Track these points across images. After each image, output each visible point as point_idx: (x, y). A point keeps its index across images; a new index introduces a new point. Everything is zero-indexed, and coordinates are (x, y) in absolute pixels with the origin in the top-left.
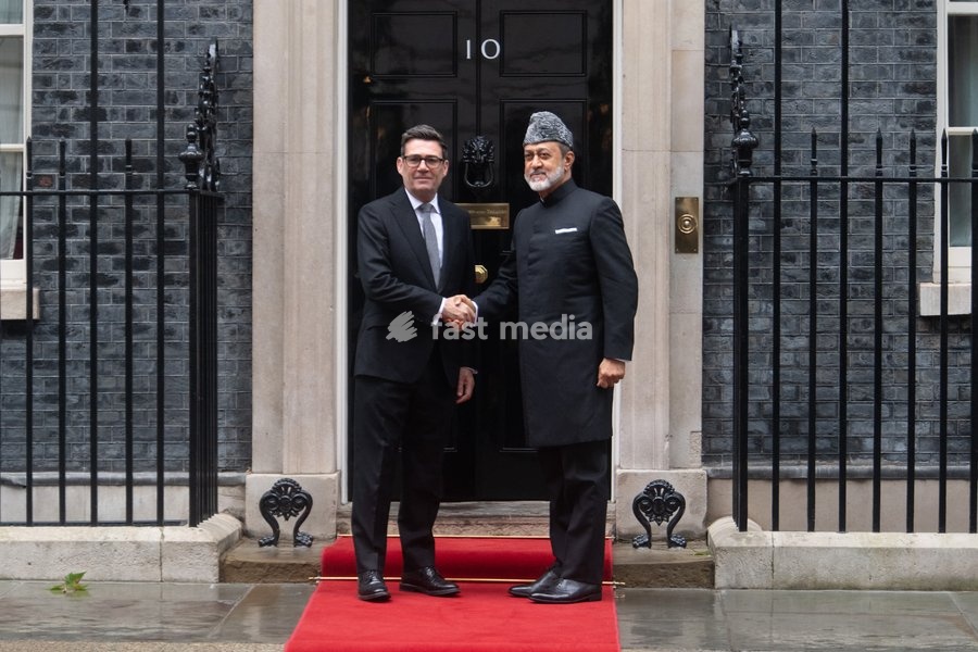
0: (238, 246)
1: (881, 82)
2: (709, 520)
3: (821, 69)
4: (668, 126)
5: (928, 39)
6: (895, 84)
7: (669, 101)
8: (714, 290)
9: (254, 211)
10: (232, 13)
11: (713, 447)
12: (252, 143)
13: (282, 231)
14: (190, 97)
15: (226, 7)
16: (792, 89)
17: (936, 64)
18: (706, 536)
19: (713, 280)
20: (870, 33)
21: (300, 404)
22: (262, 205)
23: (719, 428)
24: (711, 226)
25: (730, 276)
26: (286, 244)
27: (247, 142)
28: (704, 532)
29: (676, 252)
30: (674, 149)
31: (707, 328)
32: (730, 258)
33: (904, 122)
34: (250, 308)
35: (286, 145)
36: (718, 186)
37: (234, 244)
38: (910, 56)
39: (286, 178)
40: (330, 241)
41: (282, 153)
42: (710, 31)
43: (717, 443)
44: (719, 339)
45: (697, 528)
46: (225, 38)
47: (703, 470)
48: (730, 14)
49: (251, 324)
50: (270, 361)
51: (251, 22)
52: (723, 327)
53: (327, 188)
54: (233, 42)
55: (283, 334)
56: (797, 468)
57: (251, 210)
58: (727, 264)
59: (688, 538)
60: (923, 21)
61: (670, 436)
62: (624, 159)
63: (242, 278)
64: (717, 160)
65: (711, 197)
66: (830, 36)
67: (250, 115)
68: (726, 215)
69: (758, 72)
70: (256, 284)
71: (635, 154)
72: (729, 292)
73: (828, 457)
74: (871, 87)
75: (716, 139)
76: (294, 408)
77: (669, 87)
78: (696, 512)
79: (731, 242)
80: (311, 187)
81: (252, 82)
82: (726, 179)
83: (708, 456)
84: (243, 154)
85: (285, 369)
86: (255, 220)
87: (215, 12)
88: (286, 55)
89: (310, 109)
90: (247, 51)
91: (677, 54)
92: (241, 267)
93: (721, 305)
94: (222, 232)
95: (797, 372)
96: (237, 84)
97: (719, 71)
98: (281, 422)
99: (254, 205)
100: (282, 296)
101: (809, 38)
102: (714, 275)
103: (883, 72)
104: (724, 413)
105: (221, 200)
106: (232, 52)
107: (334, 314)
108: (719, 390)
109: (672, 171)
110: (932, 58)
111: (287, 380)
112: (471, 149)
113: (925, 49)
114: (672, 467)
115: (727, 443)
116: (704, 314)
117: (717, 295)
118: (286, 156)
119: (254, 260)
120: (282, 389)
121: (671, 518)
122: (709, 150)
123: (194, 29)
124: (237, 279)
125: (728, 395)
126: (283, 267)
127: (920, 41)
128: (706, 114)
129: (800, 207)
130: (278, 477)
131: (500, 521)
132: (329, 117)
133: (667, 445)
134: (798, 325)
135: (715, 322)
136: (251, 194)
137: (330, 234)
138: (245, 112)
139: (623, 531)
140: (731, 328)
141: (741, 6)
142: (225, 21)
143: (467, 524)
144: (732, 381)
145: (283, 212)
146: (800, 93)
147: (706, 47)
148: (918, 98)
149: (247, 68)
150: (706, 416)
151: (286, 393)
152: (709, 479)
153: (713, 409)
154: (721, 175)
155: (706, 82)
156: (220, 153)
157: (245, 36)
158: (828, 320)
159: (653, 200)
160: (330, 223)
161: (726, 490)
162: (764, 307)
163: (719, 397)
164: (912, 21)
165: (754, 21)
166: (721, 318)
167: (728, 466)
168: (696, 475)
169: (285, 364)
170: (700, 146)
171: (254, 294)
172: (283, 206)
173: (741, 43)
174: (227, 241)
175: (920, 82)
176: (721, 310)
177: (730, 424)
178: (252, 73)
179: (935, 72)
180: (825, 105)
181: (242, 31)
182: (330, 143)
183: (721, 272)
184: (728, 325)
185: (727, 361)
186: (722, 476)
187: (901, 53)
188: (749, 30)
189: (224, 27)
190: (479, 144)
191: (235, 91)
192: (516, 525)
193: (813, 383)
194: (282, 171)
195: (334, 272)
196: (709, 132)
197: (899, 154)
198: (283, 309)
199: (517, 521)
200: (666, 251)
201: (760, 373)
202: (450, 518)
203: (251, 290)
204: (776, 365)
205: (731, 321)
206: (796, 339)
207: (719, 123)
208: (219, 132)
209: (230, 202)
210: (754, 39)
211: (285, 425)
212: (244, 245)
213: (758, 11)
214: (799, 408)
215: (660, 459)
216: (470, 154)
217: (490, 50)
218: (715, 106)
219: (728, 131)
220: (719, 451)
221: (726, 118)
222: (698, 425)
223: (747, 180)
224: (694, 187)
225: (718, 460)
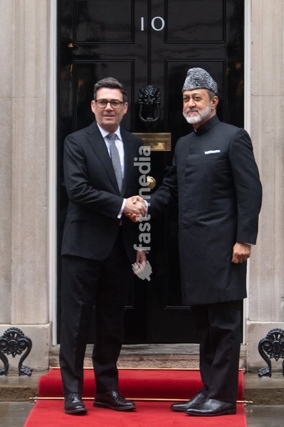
13: (11, 153)
21: (23, 275)
26: (14, 162)
35: (14, 92)
39: (14, 115)
40: (45, 160)
41: (10, 98)
53: (42, 121)
55: (11, 226)
61: (283, 298)
71: (260, 98)
76: (19, 278)
85: (13, 250)
88: (14, 26)
89: (31, 66)
98: (10, 287)
100: (10, 199)
107: (47, 211)
111: (14, 259)
112: (144, 94)
118: (14, 100)
120: (10, 264)
126: (11, 178)
130: (8, 326)
131: (164, 358)
132: (44, 71)
133: (283, 304)
137: (45, 154)
139: (251, 365)
143: (141, 360)
145: (11, 138)
151: (13, 267)
159: (272, 131)
160: (44, 147)
169: (13, 246)
172: (11, 135)
182: (44, 90)
190: (150, 91)
192: (176, 360)
194: (11, 110)
195: (47, 182)
198: (11, 208)
199: (177, 358)
202: (129, 355)
211: (13, 290)
215: (278, 314)
216: (143, 98)
217: (158, 24)
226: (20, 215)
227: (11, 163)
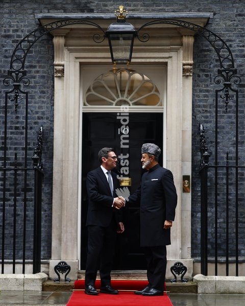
0: (48, 190)
2: (193, 275)
3: (227, 137)
4: (181, 153)
7: (181, 146)
8: (194, 204)
10: (47, 118)
11: (194, 252)
12: (53, 158)
13: (62, 185)
14: (34, 143)
15: (45, 116)
16: (219, 143)
18: (192, 280)
19: (194, 201)
21: (66, 238)
22: (56, 177)
23: (196, 246)
24: (194, 185)
25: (200, 200)
26: (63, 189)
27: (51, 157)
28: (192, 278)
29: (183, 192)
30: (183, 160)
31: (192, 216)
32: (199, 194)
34: (51, 209)
35: (64, 158)
36: (196, 172)
39: (63, 168)
40: (77, 188)
41: (62, 161)
42: (193, 125)
43: (196, 251)
44: (196, 219)
45: (190, 277)
46: (45, 126)
47: (192, 260)
48: (199, 120)
49: (52, 214)
50: (58, 225)
51: (53, 121)
52: (197, 215)
53: (76, 172)
54: (47, 127)
55: (62, 217)
56: (221, 259)
57: (52, 178)
58: (199, 196)
59: (187, 280)
61: (181, 249)
62: (167, 164)
63: (49, 199)
64: (195, 164)
65: (194, 175)
66: (230, 127)
67: (52, 149)
68: (199, 181)
69: (208, 138)
70: (53, 201)
71: (171, 162)
72: (199, 205)
73: (232, 256)
74: (242, 143)
75: (195, 158)
76: (65, 240)
77: (181, 142)
78: (190, 272)
79: (200, 189)
80: (71, 171)
81: (53, 139)
83: (192, 256)
84: (50, 161)
86: (54, 182)
87: (42, 118)
88: (64, 130)
89: (71, 147)
90: (52, 130)
91: (183, 132)
92: (49, 196)
93: (196, 208)
94: (43, 185)
95: (220, 230)
96: (48, 140)
97: (196, 137)
98: (60, 244)
99: (53, 176)
100: (62, 206)
101: (223, 128)
102: (195, 199)
104: (198, 242)
105: (43, 175)
106: (46, 130)
107: (77, 210)
108: (196, 235)
109: (182, 167)
111: (63, 231)
114: (182, 259)
115: (199, 251)
116: (192, 211)
117: (195, 206)
118: (64, 162)
119: (53, 193)
120: (61, 234)
121: (183, 273)
122: (193, 161)
123: (36, 123)
125: (199, 236)
126: (62, 196)
128: (192, 150)
129: (221, 179)
130: (59, 261)
131: (129, 275)
132: (77, 150)
133: (180, 252)
134: (220, 215)
135: (195, 214)
136: (52, 173)
137: (77, 186)
139: (167, 278)
141: (203, 118)
142: (45, 121)
143: (118, 276)
144: (200, 232)
145: (62, 179)
146: (221, 144)
147: (192, 130)
149: (51, 135)
150: (192, 243)
151: (62, 235)
152: (194, 262)
153: (194, 241)
154: (197, 169)
155: (192, 141)
156: (43, 161)
157: (51, 125)
158: (232, 214)
159: (176, 176)
160: (77, 183)
161: (199, 266)
162: (210, 209)
163: (196, 237)
165: (207, 122)
166: (197, 213)
167: (199, 258)
168: (189, 261)
169: (62, 226)
170: (191, 160)
172: (62, 177)
173: (203, 129)
174: (45, 188)
176: (197, 210)
177: (200, 246)
178: (53, 136)
180: (228, 148)
181: (50, 124)
182: (77, 158)
183: (196, 199)
184: (199, 215)
185: (199, 226)
186: (197, 261)
188: (205, 125)
189: (45, 122)
191: (48, 142)
192: (134, 276)
193: (227, 233)
194: (62, 166)
195: (78, 198)
196: (193, 156)
198: (62, 209)
199: (134, 275)
200: (180, 192)
201: (211, 230)
202: (113, 274)
203: (52, 203)
204: (216, 228)
206: (220, 219)
207: (196, 153)
208: (43, 154)
209: (46, 176)
210: (207, 128)
211: (62, 245)
212: (50, 189)
213: (208, 119)
214: (221, 241)
215: (178, 256)
218: (195, 148)
219: (198, 156)
220: (196, 254)
221: (198, 152)
222: (190, 245)
223: (207, 167)
224: (189, 172)
225: (196, 257)
226: (65, 212)
227: (62, 189)
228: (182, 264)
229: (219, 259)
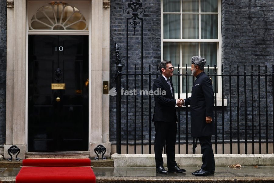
0: (3, 92)
1: (149, 56)
2: (111, 154)
3: (135, 53)
4: (102, 65)
5: (159, 46)
6: (152, 56)
7: (102, 59)
8: (112, 102)
9: (7, 84)
10: (2, 39)
11: (112, 138)
12: (6, 69)
13: (13, 89)
15: (0, 37)
16: (129, 57)
17: (161, 52)
18: (110, 158)
20: (146, 45)
21: (17, 128)
22: (9, 83)
23: (113, 133)
25: (116, 99)
26: (14, 92)
28: (110, 157)
29: (104, 93)
30: (103, 70)
31: (110, 111)
33: (154, 65)
34: (5, 107)
35: (14, 69)
36: (113, 79)
37: (2, 92)
38: (155, 50)
39: (14, 76)
40: (24, 91)
41: (13, 71)
42: (111, 44)
43: (113, 137)
44: (113, 113)
45: (108, 156)
46: (0, 44)
47: (110, 143)
48: (115, 40)
49: (5, 110)
50: (10, 119)
51: (6, 41)
52: (114, 111)
53: (24, 79)
54: (2, 45)
55: (13, 112)
56: (131, 142)
59: (107, 158)
60: (158, 42)
61: (102, 135)
62: (91, 73)
63: (3, 99)
64: (112, 73)
65: (111, 81)
66: (137, 45)
67: (6, 62)
69: (121, 54)
70: (7, 101)
71: (94, 71)
72: (115, 103)
73: (139, 140)
74: (146, 57)
75: (112, 68)
77: (102, 56)
78: (108, 152)
80: (20, 78)
81: (6, 55)
82: (114, 77)
83: (110, 140)
84: (4, 71)
85: (14, 120)
86: (7, 86)
88: (14, 48)
89: (20, 61)
90: (5, 47)
91: (104, 49)
92: (3, 97)
93: (113, 105)
95: (131, 121)
96: (3, 55)
97: (113, 53)
98: (12, 133)
99: (7, 83)
100: (13, 104)
101: (133, 46)
102: (112, 99)
103: (149, 54)
104: (114, 130)
106: (2, 48)
107: (25, 108)
108: (113, 125)
109: (102, 75)
110: (160, 51)
111: (14, 123)
112: (57, 71)
113: (158, 48)
114: (103, 142)
115: (115, 137)
116: (110, 107)
118: (14, 71)
119: (7, 95)
120: (13, 125)
121: (103, 153)
122: (111, 71)
124: (2, 100)
125: (115, 126)
126: (13, 97)
127: (157, 47)
128: (110, 63)
129: (131, 84)
130: (12, 145)
131: (63, 155)
132: (24, 62)
133: (102, 137)
134: (131, 110)
135: (112, 109)
136: (6, 80)
137: (24, 89)
138: (4, 62)
139: (92, 157)
140: (116, 111)
141: (118, 39)
143: (56, 156)
144: (116, 123)
146: (131, 58)
147: (110, 48)
148: (157, 59)
149: (5, 52)
150: (110, 131)
151: (14, 126)
152: (111, 145)
153: (112, 129)
154: (113, 76)
155: (110, 56)
157: (5, 44)
158: (139, 109)
159: (98, 82)
160: (24, 87)
161: (115, 147)
162: (123, 106)
163: (113, 126)
164: (155, 42)
165: (121, 42)
166: (113, 109)
167: (115, 142)
168: (108, 144)
170: (109, 70)
171: (7, 103)
172: (13, 83)
173: (118, 47)
174: (0, 91)
175: (157, 56)
176: (113, 107)
177: (116, 133)
178: (6, 52)
179: (160, 54)
180: (136, 61)
181: (4, 43)
182: (24, 68)
184: (115, 110)
185: (115, 119)
186: (114, 144)
187: (153, 50)
188: (120, 44)
190: (58, 70)
191: (2, 57)
192: (67, 156)
193: (135, 123)
195: (25, 98)
196: (111, 67)
197: (153, 72)
198: (13, 106)
199: (67, 155)
200: (101, 93)
201: (123, 121)
202: (52, 154)
203: (6, 102)
204: (127, 119)
205: (116, 109)
206: (130, 113)
207: (113, 65)
210: (120, 46)
211: (14, 133)
212: (4, 92)
213: (121, 40)
214: (131, 129)
215: (100, 140)
216: (56, 72)
217: (61, 49)
218: (112, 61)
219: (115, 67)
220: (113, 139)
221: (114, 64)
222: (108, 133)
223: (120, 75)
224: (107, 79)
225: (113, 141)
226: (16, 109)
227: (13, 92)
228: (102, 146)
229: (130, 142)
